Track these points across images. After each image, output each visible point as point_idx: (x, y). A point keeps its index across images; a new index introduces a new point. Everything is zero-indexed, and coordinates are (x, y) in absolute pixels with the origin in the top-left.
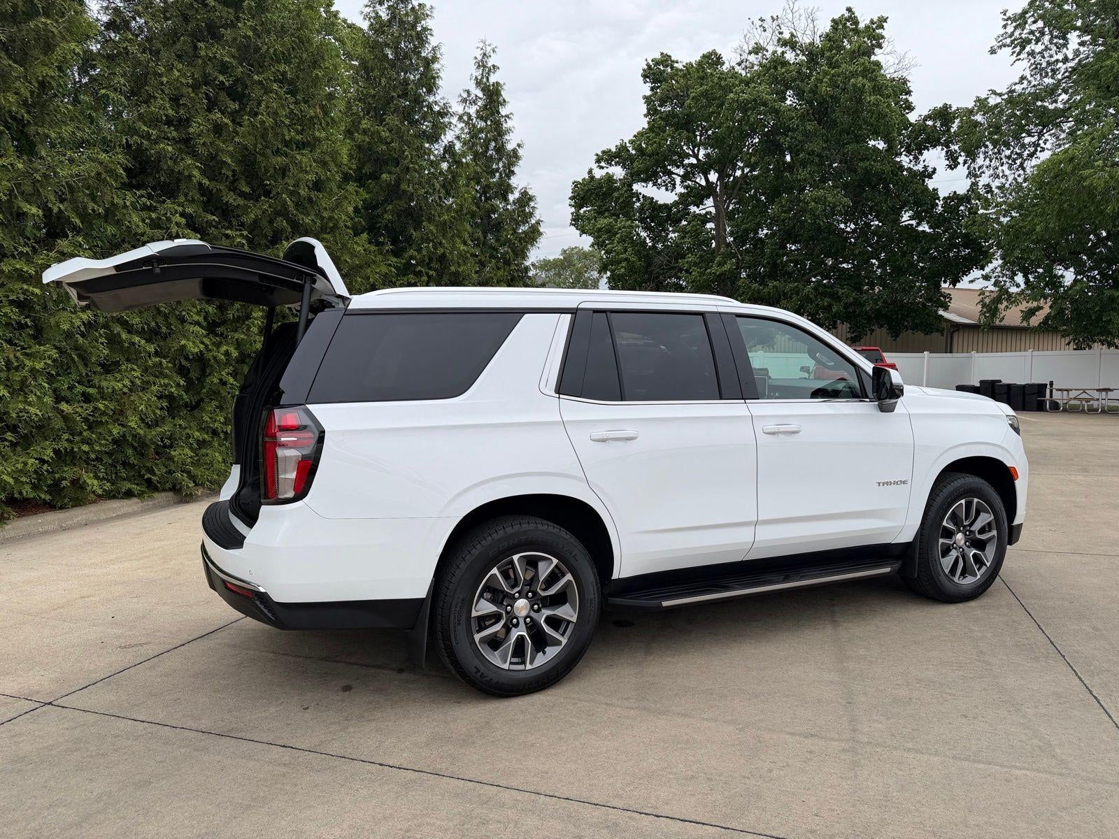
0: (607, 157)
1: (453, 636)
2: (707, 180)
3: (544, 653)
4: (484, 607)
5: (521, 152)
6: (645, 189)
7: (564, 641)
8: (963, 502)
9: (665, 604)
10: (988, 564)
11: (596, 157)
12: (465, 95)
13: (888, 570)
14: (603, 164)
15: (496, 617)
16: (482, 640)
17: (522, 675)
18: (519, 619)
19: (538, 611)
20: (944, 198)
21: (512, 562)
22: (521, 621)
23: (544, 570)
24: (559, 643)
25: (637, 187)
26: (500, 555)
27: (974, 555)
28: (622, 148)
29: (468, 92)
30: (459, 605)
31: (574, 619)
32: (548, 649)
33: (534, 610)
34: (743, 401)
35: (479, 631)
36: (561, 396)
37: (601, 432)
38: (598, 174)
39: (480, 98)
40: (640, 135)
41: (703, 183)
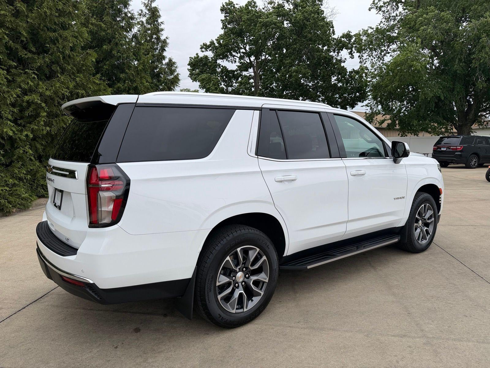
0: (205, 47)
1: (207, 298)
2: (250, 60)
3: (252, 301)
4: (223, 279)
5: (168, 41)
6: (222, 62)
7: (262, 293)
8: (423, 205)
9: (309, 267)
10: (431, 234)
11: (200, 46)
12: (140, 12)
13: (397, 240)
14: (203, 50)
15: (228, 285)
16: (222, 299)
17: (242, 315)
18: (239, 283)
19: (248, 278)
20: (350, 72)
21: (237, 252)
22: (240, 284)
23: (252, 255)
24: (260, 294)
25: (219, 61)
26: (230, 250)
27: (426, 230)
28: (212, 43)
29: (142, 11)
30: (210, 280)
31: (267, 281)
32: (253, 298)
33: (247, 278)
34: (341, 159)
35: (220, 293)
36: (259, 157)
37: (280, 177)
38: (201, 55)
39: (148, 14)
40: (221, 37)
41: (248, 61)
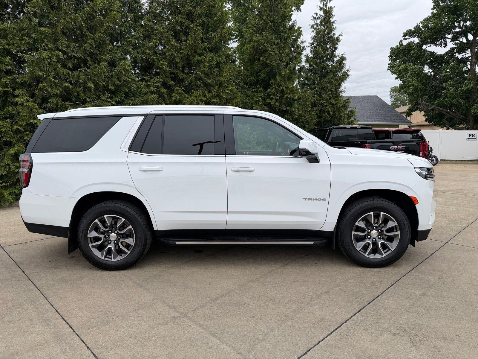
0: (409, 33)
2: (467, 39)
4: (94, 234)
5: (341, 38)
7: (128, 252)
8: (371, 213)
9: (177, 243)
10: (393, 251)
11: (403, 34)
12: (315, 16)
13: (312, 243)
14: (407, 37)
15: (98, 239)
16: (93, 246)
17: (109, 263)
18: (112, 241)
21: (104, 218)
25: (424, 47)
27: (382, 243)
28: (417, 28)
29: (317, 14)
31: (133, 244)
32: (122, 255)
33: (118, 238)
34: (225, 156)
35: (91, 242)
36: (131, 152)
38: (405, 43)
39: (322, 16)
40: (427, 20)
41: (465, 41)
